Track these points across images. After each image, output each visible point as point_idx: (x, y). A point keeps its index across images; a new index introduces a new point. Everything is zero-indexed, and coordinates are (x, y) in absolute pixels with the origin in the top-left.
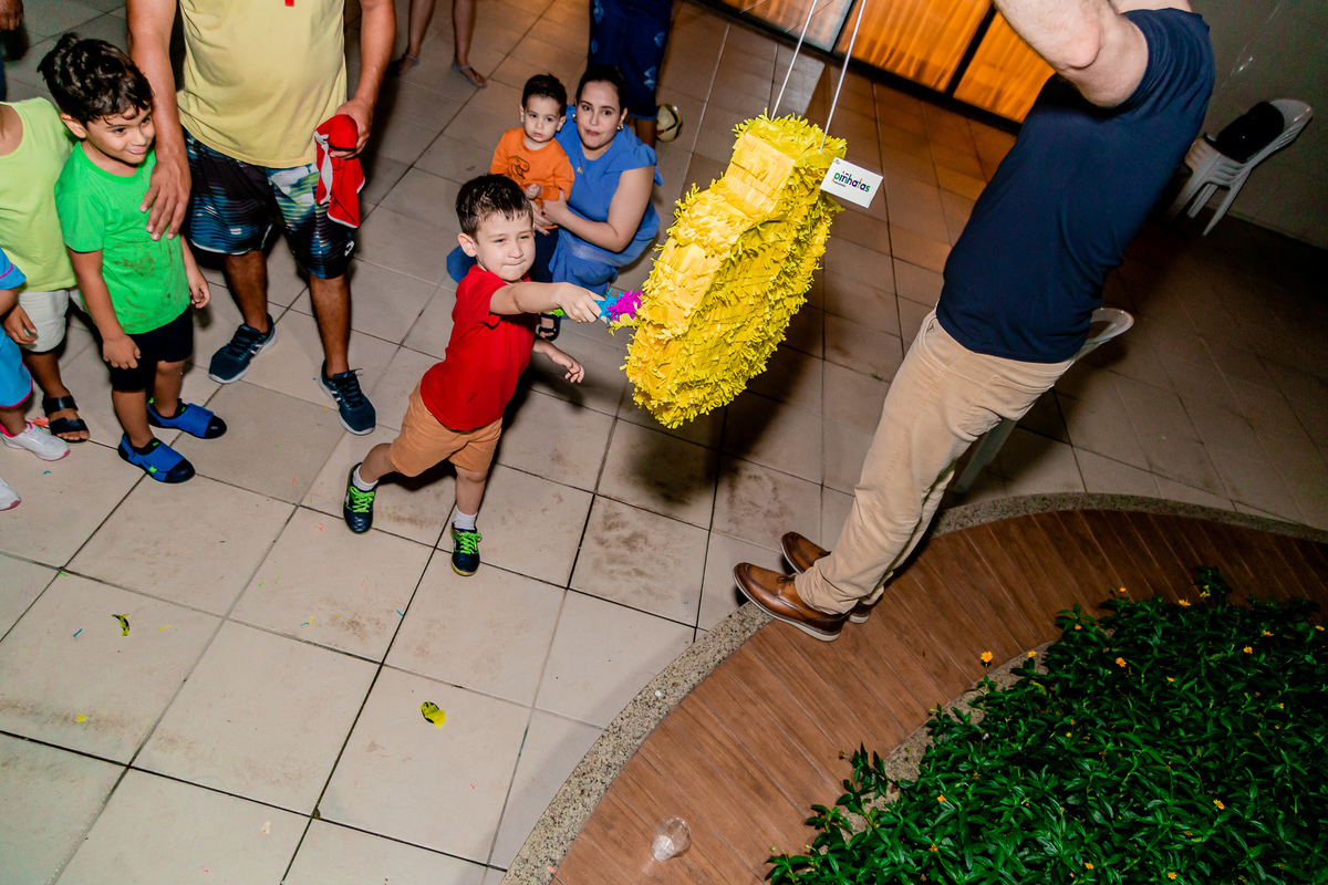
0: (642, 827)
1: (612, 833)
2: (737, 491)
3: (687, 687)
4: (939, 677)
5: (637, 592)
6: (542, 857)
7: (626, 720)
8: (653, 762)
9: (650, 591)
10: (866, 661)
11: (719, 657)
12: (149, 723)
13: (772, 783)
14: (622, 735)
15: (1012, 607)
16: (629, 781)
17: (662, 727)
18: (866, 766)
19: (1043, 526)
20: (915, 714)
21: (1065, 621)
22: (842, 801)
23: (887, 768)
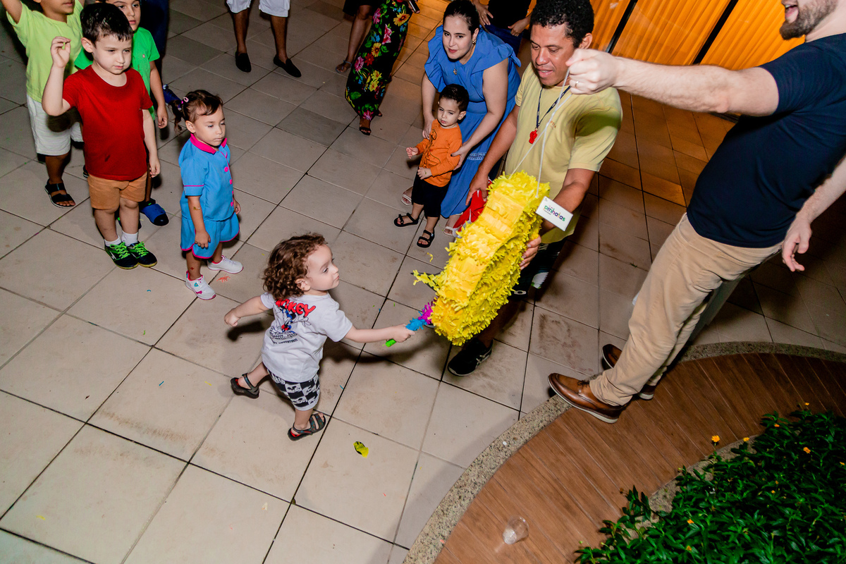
0: (497, 522)
1: (478, 524)
2: (545, 330)
3: (522, 441)
4: (682, 450)
5: (483, 387)
6: (437, 533)
7: (485, 457)
8: (502, 484)
9: (491, 386)
10: (635, 436)
11: (541, 425)
12: (200, 439)
13: (576, 505)
14: (483, 466)
15: (730, 410)
16: (488, 494)
17: (508, 464)
18: (637, 500)
19: (749, 361)
20: (666, 472)
21: (767, 421)
22: (622, 520)
23: (650, 503)
